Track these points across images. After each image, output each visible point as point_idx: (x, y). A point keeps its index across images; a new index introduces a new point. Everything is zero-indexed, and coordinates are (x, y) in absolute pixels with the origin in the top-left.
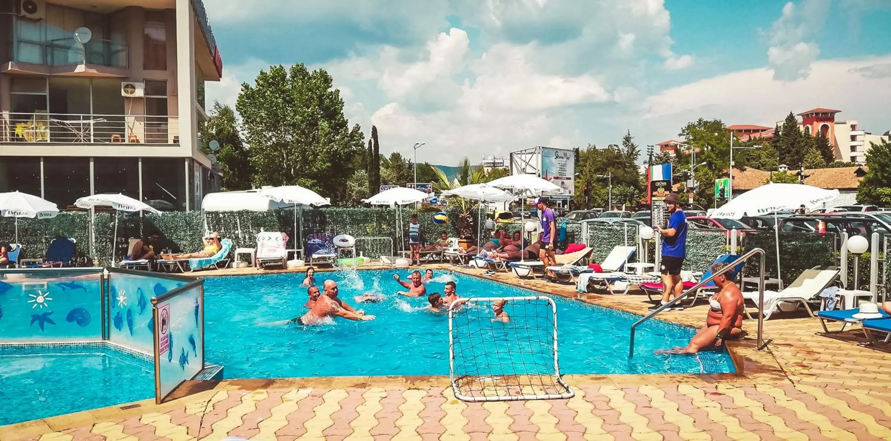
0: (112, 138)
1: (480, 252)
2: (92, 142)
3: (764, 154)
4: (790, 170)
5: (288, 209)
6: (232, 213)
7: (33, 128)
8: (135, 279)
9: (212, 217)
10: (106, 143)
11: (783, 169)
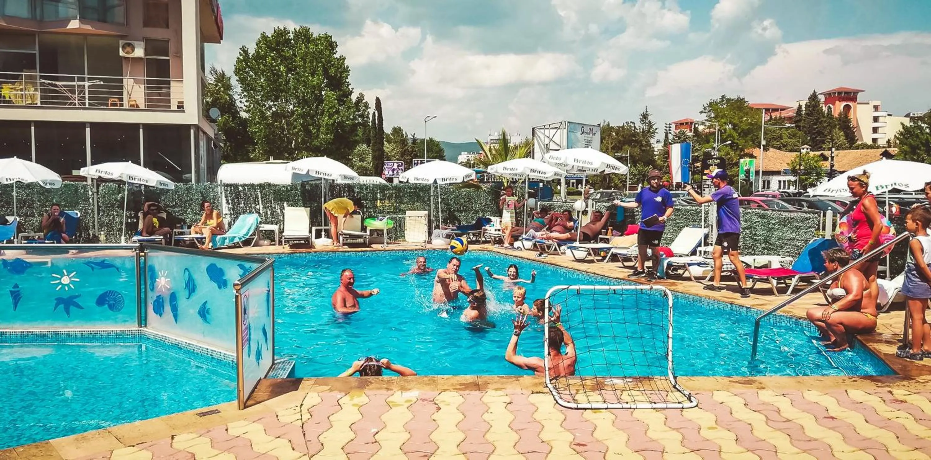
0: (110, 102)
1: (526, 233)
2: (87, 106)
3: (785, 134)
4: (813, 151)
5: (313, 182)
6: (252, 186)
7: (21, 90)
8: (171, 256)
9: (231, 190)
10: (102, 107)
11: (805, 150)
